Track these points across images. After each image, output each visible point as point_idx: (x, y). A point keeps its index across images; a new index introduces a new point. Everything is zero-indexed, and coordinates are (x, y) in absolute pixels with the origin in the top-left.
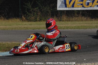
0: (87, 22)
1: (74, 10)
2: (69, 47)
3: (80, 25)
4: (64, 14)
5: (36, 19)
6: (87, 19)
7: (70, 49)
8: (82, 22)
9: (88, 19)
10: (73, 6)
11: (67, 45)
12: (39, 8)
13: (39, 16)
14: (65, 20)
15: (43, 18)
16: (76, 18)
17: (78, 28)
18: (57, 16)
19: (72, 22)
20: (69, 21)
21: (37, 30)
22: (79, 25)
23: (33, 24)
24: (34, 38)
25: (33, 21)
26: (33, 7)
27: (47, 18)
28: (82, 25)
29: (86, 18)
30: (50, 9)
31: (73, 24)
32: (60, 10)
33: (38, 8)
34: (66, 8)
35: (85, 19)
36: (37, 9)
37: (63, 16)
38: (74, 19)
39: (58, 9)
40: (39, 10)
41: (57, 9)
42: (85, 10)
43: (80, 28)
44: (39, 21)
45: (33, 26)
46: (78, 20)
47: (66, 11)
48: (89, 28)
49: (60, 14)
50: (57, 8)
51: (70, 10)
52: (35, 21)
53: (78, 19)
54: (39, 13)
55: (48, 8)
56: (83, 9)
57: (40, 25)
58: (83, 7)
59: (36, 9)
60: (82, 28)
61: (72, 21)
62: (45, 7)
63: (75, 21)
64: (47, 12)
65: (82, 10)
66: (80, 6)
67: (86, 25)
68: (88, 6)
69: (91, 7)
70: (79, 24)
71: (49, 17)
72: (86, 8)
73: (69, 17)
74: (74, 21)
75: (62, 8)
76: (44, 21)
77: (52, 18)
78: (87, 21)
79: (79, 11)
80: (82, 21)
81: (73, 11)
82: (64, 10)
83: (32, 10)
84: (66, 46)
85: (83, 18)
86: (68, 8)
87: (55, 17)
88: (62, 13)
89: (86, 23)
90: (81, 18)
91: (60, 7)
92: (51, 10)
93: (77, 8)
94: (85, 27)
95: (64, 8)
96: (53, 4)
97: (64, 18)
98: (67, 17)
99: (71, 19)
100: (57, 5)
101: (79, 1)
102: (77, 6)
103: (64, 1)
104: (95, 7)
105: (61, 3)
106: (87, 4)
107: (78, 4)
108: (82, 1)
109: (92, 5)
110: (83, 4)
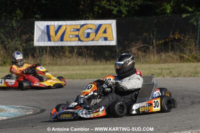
0: (86, 67)
3: (75, 72)
4: (46, 52)
6: (87, 62)
8: (77, 67)
9: (89, 61)
10: (62, 39)
12: (2, 43)
13: (2, 56)
14: (49, 63)
16: (68, 60)
17: (70, 78)
18: (34, 57)
19: (60, 67)
20: (56, 65)
22: (72, 72)
28: (78, 72)
29: (85, 59)
30: (21, 45)
31: (62, 71)
32: (40, 46)
34: (49, 42)
35: (83, 61)
37: (44, 56)
38: (63, 61)
40: (1, 47)
41: (33, 44)
42: (84, 46)
43: (73, 78)
44: (2, 65)
46: (71, 63)
48: (90, 78)
49: (40, 52)
53: (70, 61)
54: (2, 51)
55: (18, 42)
58: (80, 40)
60: (77, 79)
61: (60, 65)
62: (12, 40)
63: (66, 64)
65: (77, 46)
66: (74, 39)
67: (84, 72)
68: (88, 39)
69: (93, 40)
70: (73, 70)
72: (85, 43)
73: (55, 58)
75: (43, 42)
78: (86, 65)
79: (72, 47)
80: (78, 64)
81: (62, 47)
82: (47, 47)
85: (79, 59)
86: (52, 43)
87: (30, 58)
88: (42, 51)
89: (84, 69)
90: (76, 60)
91: (38, 41)
92: (23, 46)
93: (69, 42)
94: (83, 76)
95: (46, 42)
96: (28, 36)
97: (46, 60)
98: (52, 57)
99: (58, 62)
100: (34, 37)
101: (72, 30)
102: (69, 39)
103: (46, 31)
104: (100, 40)
105: (40, 33)
106: (86, 36)
107: (71, 36)
108: (78, 30)
109: (94, 37)
110: (80, 35)
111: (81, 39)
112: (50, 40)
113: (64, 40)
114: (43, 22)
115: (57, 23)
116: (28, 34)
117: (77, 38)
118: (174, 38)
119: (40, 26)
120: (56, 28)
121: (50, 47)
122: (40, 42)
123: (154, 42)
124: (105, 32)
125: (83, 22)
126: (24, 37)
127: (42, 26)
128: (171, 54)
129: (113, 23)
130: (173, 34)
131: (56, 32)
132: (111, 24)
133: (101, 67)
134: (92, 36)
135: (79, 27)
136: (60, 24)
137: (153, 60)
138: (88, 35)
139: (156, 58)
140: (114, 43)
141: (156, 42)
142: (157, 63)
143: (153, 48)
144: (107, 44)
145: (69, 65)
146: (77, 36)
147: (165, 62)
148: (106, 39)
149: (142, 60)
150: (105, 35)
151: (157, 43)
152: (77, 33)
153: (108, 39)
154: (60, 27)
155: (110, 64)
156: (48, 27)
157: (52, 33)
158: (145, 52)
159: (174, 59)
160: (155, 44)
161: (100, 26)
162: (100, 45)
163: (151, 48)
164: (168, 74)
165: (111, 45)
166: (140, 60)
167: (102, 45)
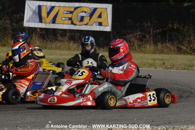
1: (55, 28)
2: (154, 98)
6: (78, 48)
7: (156, 102)
8: (66, 52)
10: (54, 21)
11: (151, 93)
16: (59, 44)
24: (88, 76)
27: (3, 40)
29: (76, 44)
30: (11, 24)
32: (30, 27)
34: (40, 24)
35: (75, 46)
37: (34, 38)
38: (54, 44)
39: (26, 24)
41: (23, 25)
42: (77, 30)
46: (62, 47)
47: (41, 29)
49: (29, 33)
51: (48, 27)
53: (61, 45)
55: (7, 21)
56: (72, 27)
58: (72, 23)
61: (50, 49)
63: (56, 48)
64: (5, 28)
65: (69, 30)
66: (67, 22)
68: (82, 23)
69: (86, 24)
70: (61, 55)
71: (7, 39)
72: (78, 26)
73: (45, 41)
74: (53, 49)
75: (33, 23)
79: (65, 31)
80: (69, 49)
82: (38, 28)
84: (150, 95)
85: (71, 44)
86: (43, 24)
90: (67, 44)
91: (28, 21)
92: (12, 26)
93: (61, 25)
95: (36, 23)
97: (36, 43)
98: (42, 40)
99: (48, 46)
101: (65, 12)
102: (61, 22)
103: (37, 11)
104: (94, 25)
105: (31, 13)
106: (79, 19)
107: (63, 19)
108: (72, 12)
109: (88, 21)
111: (74, 22)
112: (41, 21)
113: (56, 22)
114: (35, 2)
115: (49, 4)
117: (70, 21)
118: (173, 28)
119: (31, 6)
120: (48, 9)
122: (30, 23)
123: (151, 30)
125: (77, 4)
127: (33, 5)
128: (168, 44)
129: (109, 7)
130: (172, 24)
131: (49, 13)
132: (107, 8)
134: (86, 20)
135: (72, 10)
136: (53, 5)
137: (148, 49)
138: (82, 19)
139: (152, 48)
140: (108, 29)
141: (153, 30)
142: (152, 53)
143: (150, 37)
144: (101, 30)
145: (59, 49)
146: (70, 19)
147: (162, 52)
148: (100, 24)
149: (137, 48)
150: (100, 20)
151: (155, 31)
152: (70, 16)
154: (53, 8)
155: (103, 51)
158: (141, 40)
159: (171, 50)
160: (151, 33)
161: (95, 9)
162: (93, 30)
163: (147, 36)
164: (160, 66)
165: (105, 30)
166: (135, 49)
167: (96, 30)
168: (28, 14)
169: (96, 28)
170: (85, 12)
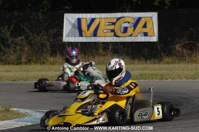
1: (97, 41)
5: (21, 59)
10: (95, 34)
12: (27, 38)
13: (26, 53)
15: (34, 58)
16: (102, 58)
18: (63, 54)
21: (21, 81)
23: (12, 70)
25: (13, 64)
26: (13, 35)
27: (41, 58)
30: (48, 40)
32: (69, 42)
33: (23, 37)
34: (81, 38)
36: (22, 40)
38: (96, 59)
39: (65, 39)
40: (26, 42)
41: (62, 40)
42: (120, 42)
44: (26, 64)
45: (12, 74)
46: (105, 62)
50: (62, 38)
51: (88, 41)
52: (16, 64)
54: (26, 48)
55: (44, 37)
56: (116, 40)
57: (28, 71)
58: (115, 35)
59: (19, 38)
62: (38, 35)
63: (99, 63)
64: (43, 45)
65: (113, 43)
66: (109, 34)
68: (125, 34)
69: (130, 36)
71: (46, 56)
72: (121, 38)
73: (87, 56)
75: (73, 38)
76: (36, 63)
77: (53, 57)
79: (107, 44)
81: (95, 43)
82: (78, 43)
83: (12, 42)
86: (84, 38)
87: (58, 55)
90: (111, 58)
91: (68, 36)
92: (51, 42)
93: (104, 38)
95: (77, 38)
96: (56, 30)
98: (83, 55)
100: (63, 32)
101: (107, 24)
102: (103, 34)
103: (77, 24)
104: (139, 35)
105: (71, 27)
106: (122, 31)
107: (105, 31)
108: (114, 24)
109: (132, 32)
110: (115, 30)
111: (117, 34)
112: (81, 35)
113: (98, 35)
114: (74, 14)
115: (89, 16)
116: (56, 28)
117: (113, 33)
119: (70, 19)
120: (89, 22)
121: (81, 43)
122: (70, 38)
124: (145, 26)
125: (119, 15)
126: (52, 32)
127: (72, 19)
129: (154, 15)
131: (89, 26)
132: (152, 17)
133: (140, 66)
134: (130, 31)
135: (115, 21)
136: (93, 17)
138: (126, 29)
140: (154, 39)
144: (147, 41)
148: (146, 34)
149: (187, 58)
150: (145, 30)
152: (112, 27)
153: (149, 34)
154: (93, 20)
155: (150, 63)
156: (79, 20)
157: (84, 27)
161: (140, 19)
162: (139, 41)
163: (198, 45)
165: (151, 41)
166: (185, 59)
167: (141, 41)
168: (67, 28)
169: (142, 39)
170: (129, 23)
